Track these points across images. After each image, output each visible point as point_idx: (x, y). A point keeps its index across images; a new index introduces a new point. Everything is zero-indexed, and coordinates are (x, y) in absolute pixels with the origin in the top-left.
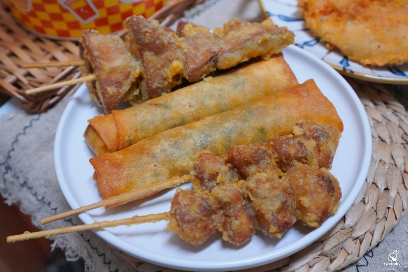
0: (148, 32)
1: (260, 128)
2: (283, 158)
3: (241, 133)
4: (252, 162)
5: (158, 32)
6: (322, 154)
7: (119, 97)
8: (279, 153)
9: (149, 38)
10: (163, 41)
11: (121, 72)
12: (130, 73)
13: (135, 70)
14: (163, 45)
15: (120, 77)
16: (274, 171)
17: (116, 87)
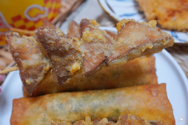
0: (52, 43)
1: (116, 109)
3: (102, 110)
5: (60, 42)
7: (36, 84)
9: (53, 47)
10: (65, 48)
11: (35, 68)
12: (42, 68)
13: (46, 66)
14: (66, 51)
15: (35, 72)
17: (33, 78)
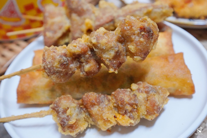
2: (119, 103)
4: (96, 103)
6: (149, 102)
8: (117, 100)
16: (110, 112)
